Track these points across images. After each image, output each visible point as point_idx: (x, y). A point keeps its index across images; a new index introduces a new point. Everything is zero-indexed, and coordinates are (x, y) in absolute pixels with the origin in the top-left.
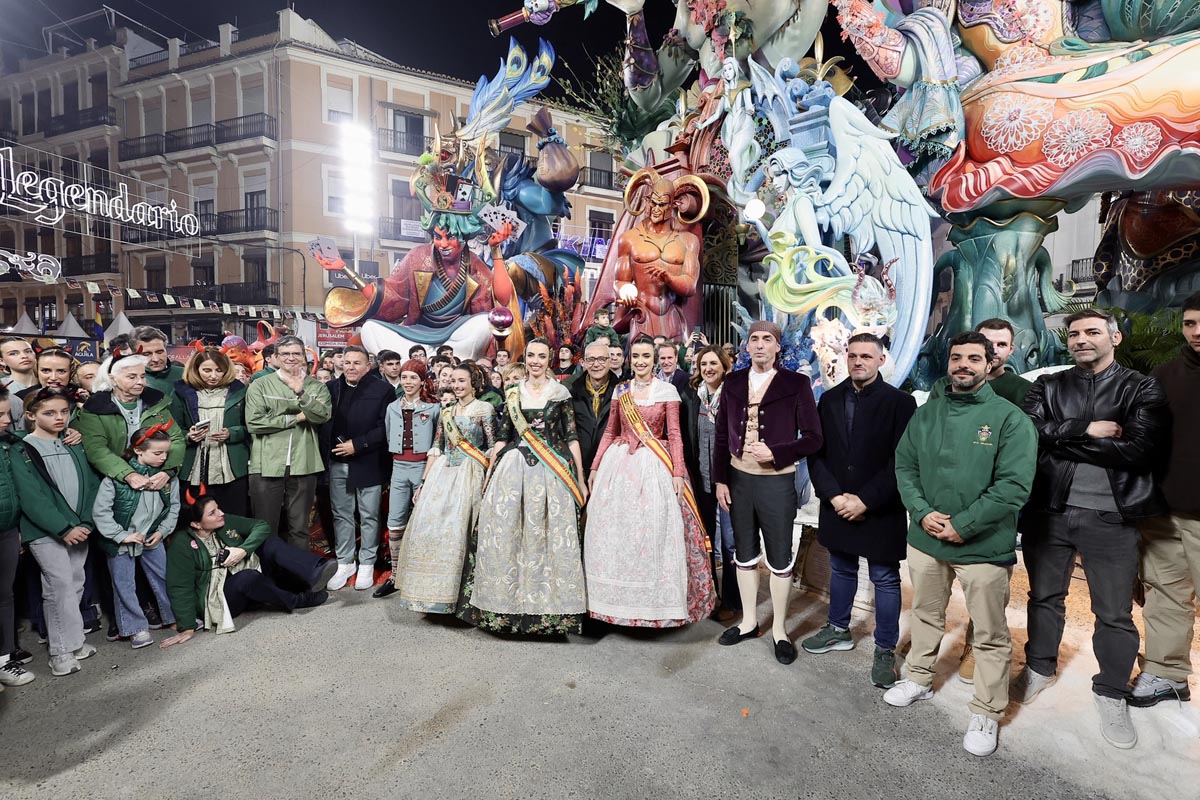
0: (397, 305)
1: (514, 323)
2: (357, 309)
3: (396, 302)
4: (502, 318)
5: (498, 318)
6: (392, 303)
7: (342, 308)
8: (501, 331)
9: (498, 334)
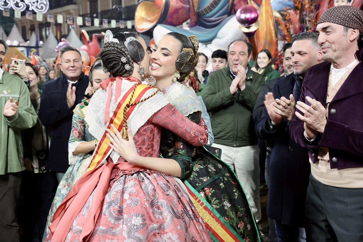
0: (180, 12)
1: (259, 19)
2: (152, 18)
3: (180, 9)
4: (248, 16)
5: (243, 16)
6: (177, 10)
7: (146, 17)
8: (248, 27)
9: (247, 30)
